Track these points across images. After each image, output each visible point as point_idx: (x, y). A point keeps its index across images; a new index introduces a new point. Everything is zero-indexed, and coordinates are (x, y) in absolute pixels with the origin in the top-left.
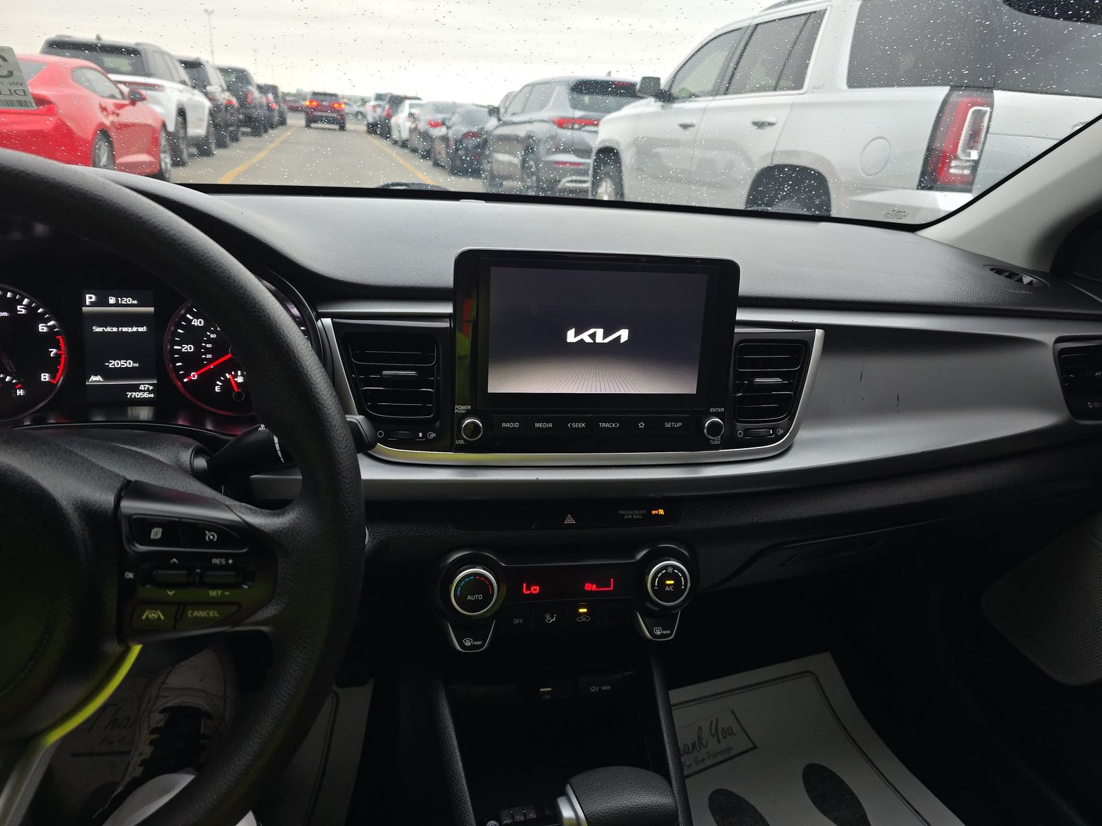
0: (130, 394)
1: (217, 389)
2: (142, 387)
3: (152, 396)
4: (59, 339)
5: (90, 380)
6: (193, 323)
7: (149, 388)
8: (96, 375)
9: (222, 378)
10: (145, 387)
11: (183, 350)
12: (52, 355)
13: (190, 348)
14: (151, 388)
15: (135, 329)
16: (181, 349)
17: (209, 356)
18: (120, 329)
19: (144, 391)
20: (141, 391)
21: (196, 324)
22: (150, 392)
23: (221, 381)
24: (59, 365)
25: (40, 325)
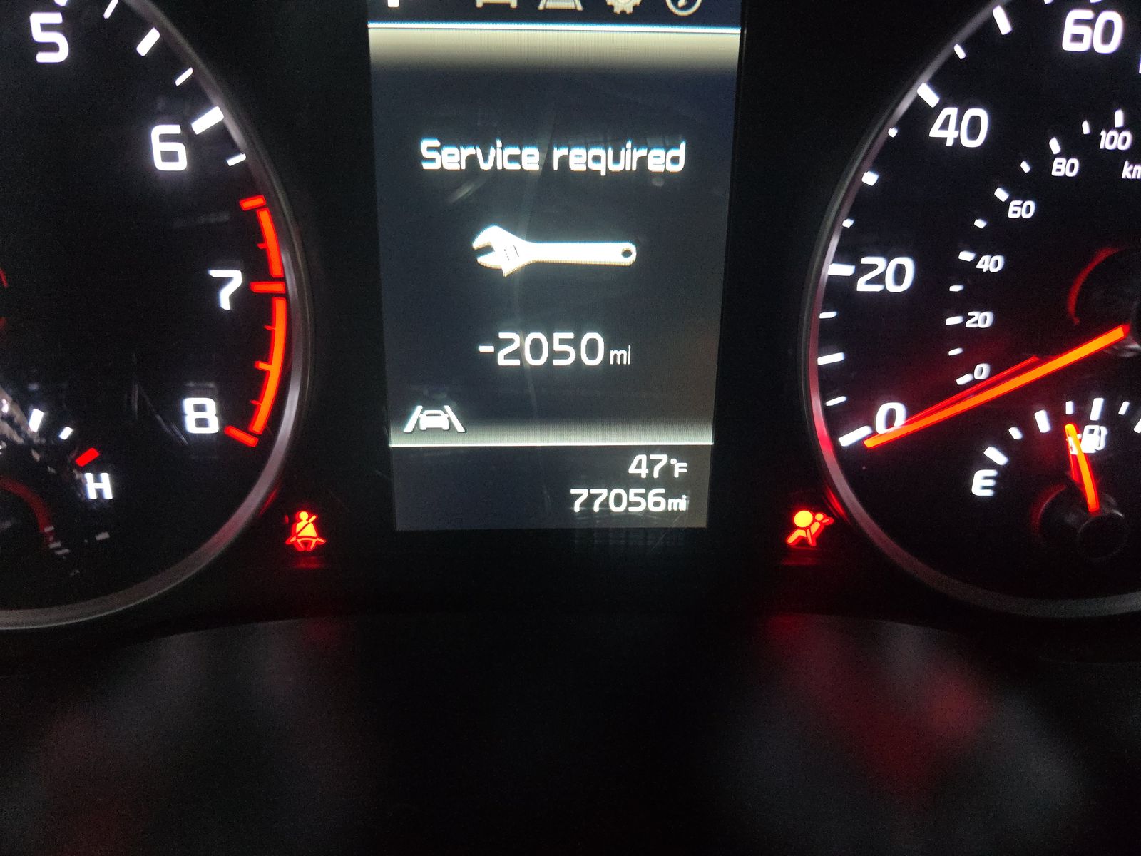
0: (584, 493)
1: (981, 484)
2: (639, 467)
3: (681, 504)
4: (253, 212)
5: (409, 428)
6: (935, 132)
7: (668, 469)
8: (432, 403)
9: (1015, 433)
10: (651, 464)
11: (862, 286)
12: (225, 304)
13: (900, 271)
14: (679, 468)
15: (630, 158)
16: (853, 279)
17: (981, 319)
18: (558, 153)
19: (649, 483)
20: (636, 481)
21: (950, 136)
22: (671, 486)
23: (1005, 444)
24: (268, 360)
25: (158, 131)
